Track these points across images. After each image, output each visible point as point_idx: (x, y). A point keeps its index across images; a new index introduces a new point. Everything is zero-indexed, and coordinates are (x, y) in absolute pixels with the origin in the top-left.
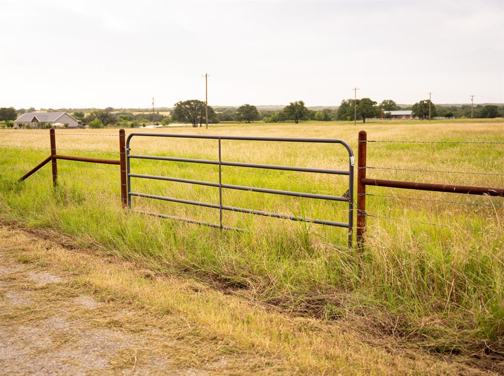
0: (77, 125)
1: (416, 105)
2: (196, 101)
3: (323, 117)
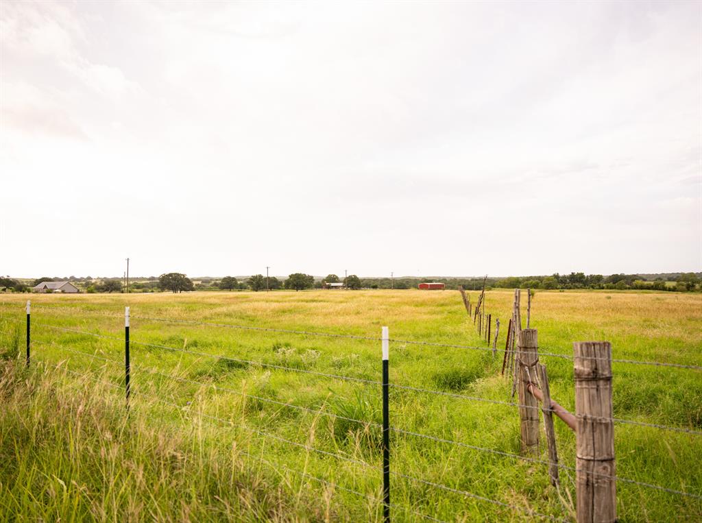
0: (77, 291)
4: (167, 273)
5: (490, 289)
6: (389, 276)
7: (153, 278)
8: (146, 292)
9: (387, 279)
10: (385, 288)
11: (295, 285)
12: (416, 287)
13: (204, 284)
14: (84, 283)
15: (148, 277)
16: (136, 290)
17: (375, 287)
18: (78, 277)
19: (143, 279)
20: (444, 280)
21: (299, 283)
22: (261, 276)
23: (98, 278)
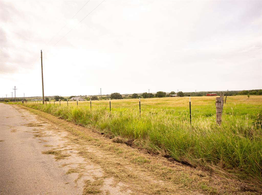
4: (113, 93)
5: (235, 95)
6: (195, 92)
7: (108, 95)
8: (106, 100)
9: (194, 93)
10: (193, 96)
11: (159, 96)
12: (205, 95)
13: (126, 96)
14: (85, 97)
15: (106, 95)
16: (102, 99)
17: (189, 96)
18: (82, 95)
19: (104, 95)
20: (217, 92)
21: (160, 95)
22: (146, 93)
23: (89, 96)
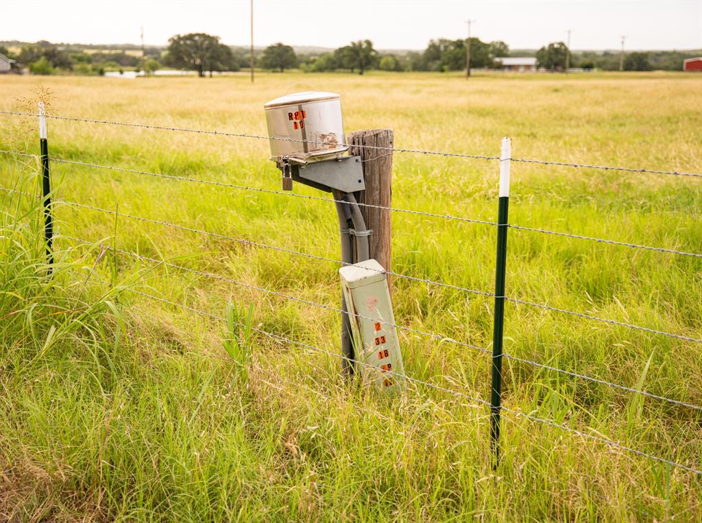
0: (9, 67)
1: (543, 49)
2: (203, 35)
3: (392, 66)
